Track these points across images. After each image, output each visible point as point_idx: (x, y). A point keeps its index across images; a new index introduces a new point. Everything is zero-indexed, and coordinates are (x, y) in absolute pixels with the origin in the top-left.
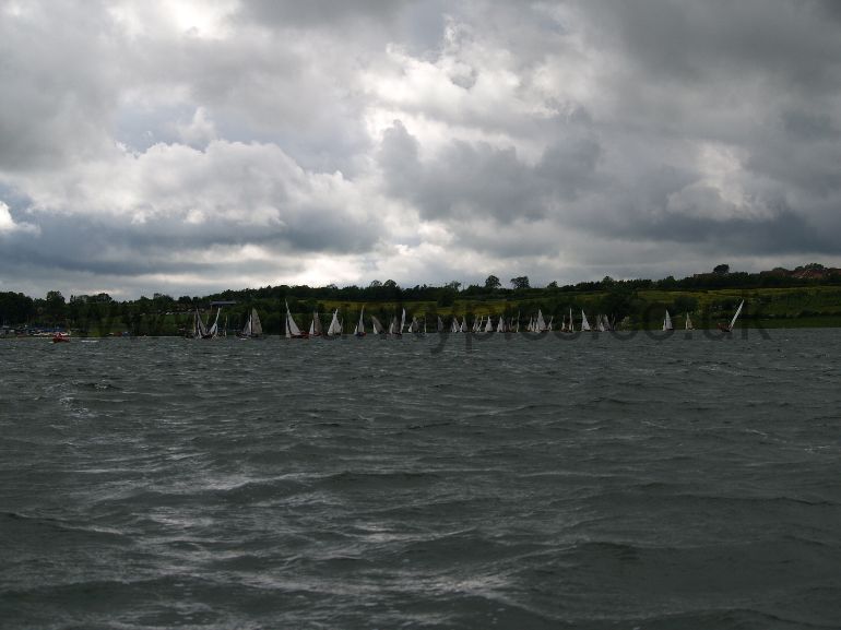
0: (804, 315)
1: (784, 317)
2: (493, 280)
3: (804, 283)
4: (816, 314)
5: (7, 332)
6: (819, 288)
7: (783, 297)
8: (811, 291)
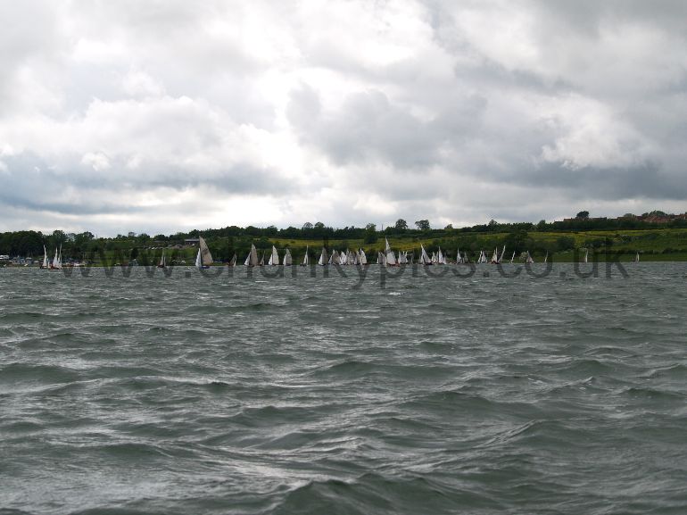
0: (667, 251)
1: (651, 253)
2: (401, 223)
3: (654, 226)
4: (676, 251)
5: (33, 263)
6: (668, 230)
7: (640, 237)
8: (663, 232)
